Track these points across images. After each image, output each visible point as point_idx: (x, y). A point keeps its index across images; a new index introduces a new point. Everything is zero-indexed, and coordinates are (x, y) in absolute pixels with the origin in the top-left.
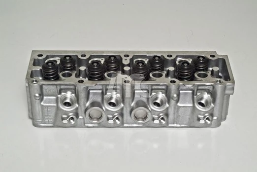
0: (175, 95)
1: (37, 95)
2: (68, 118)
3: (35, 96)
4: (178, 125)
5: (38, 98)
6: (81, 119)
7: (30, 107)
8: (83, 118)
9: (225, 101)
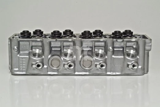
0: (111, 48)
1: (16, 48)
2: (36, 64)
3: (14, 49)
4: (114, 74)
5: (16, 50)
6: (45, 68)
7: (10, 54)
8: (47, 68)
9: (146, 56)
